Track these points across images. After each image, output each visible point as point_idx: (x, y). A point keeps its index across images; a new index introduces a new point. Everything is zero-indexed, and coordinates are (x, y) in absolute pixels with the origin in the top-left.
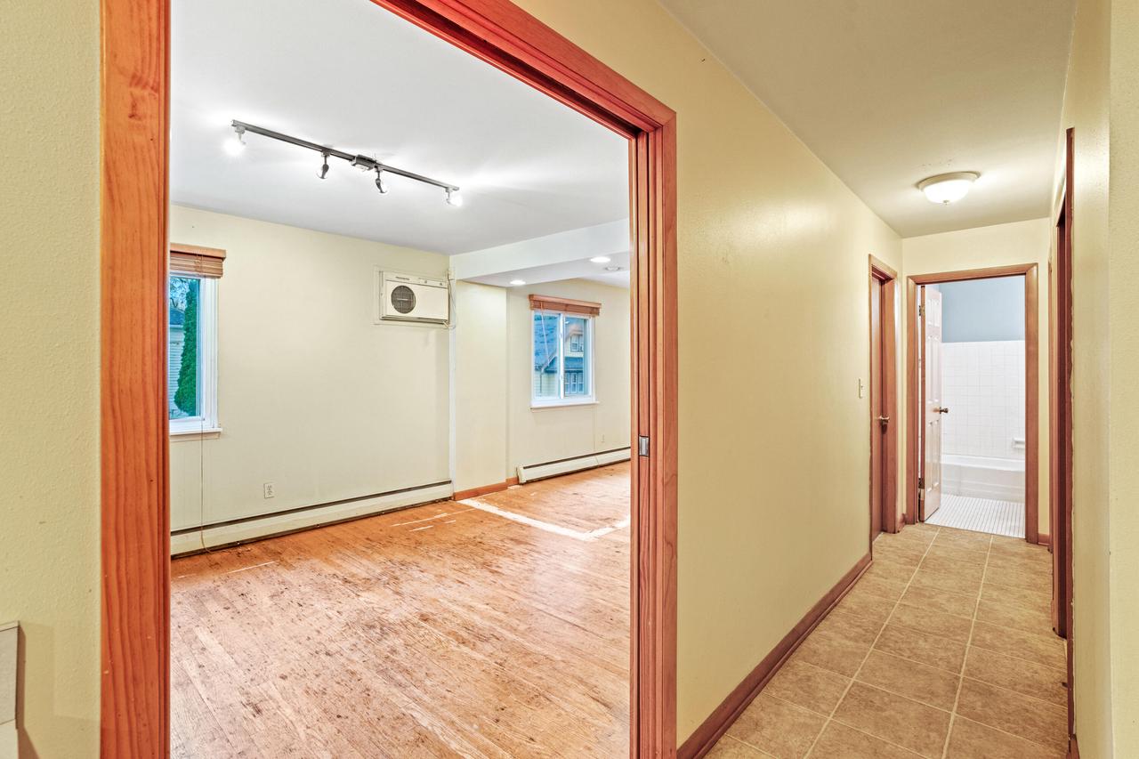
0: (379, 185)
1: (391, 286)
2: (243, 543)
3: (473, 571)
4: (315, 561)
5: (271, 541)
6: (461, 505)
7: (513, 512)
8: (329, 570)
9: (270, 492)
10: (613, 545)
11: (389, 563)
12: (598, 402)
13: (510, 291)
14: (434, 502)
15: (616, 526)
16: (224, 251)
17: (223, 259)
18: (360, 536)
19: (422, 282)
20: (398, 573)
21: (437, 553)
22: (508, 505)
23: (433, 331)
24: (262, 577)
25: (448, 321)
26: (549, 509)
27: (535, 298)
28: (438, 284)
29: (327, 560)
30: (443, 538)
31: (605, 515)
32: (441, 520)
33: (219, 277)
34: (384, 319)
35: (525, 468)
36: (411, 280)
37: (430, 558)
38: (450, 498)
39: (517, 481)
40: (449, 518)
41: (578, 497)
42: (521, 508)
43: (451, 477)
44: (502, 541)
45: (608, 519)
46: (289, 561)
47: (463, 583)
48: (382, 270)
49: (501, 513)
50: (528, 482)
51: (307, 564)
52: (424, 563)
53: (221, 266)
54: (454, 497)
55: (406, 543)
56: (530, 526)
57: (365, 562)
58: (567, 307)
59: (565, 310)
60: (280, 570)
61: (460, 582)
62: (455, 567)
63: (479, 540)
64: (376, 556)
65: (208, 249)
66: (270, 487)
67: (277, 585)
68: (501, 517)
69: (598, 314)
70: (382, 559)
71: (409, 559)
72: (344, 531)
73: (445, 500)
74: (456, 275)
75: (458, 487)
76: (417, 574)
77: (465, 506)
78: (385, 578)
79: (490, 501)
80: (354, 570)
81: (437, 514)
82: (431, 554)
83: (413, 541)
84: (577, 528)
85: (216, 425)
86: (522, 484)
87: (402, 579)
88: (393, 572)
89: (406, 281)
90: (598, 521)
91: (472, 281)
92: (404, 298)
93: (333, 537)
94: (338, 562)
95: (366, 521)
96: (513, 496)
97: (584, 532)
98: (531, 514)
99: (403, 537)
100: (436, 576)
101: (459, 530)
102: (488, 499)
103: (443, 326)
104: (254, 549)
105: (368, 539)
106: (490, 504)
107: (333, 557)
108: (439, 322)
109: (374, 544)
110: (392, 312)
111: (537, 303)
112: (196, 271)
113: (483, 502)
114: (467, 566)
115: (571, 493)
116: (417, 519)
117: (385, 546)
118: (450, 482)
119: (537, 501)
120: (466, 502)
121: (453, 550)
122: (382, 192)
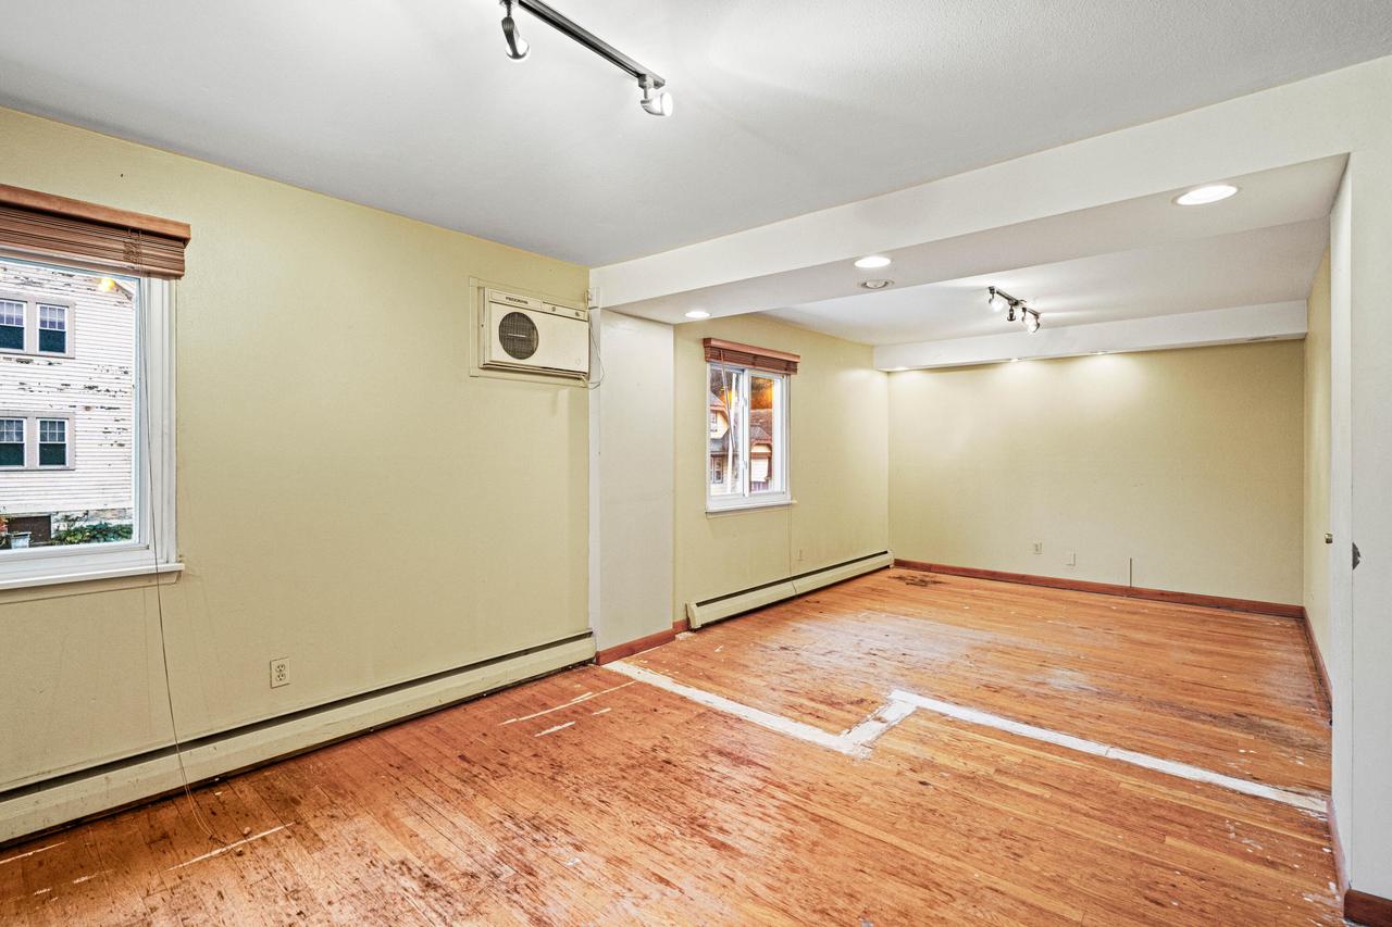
0: (510, 36)
1: (498, 314)
2: (226, 779)
3: (678, 843)
4: (364, 821)
5: (283, 768)
6: (610, 673)
7: (699, 688)
8: (393, 849)
9: (281, 676)
10: (905, 766)
11: (509, 824)
12: (794, 502)
13: (678, 329)
14: (566, 669)
15: (885, 716)
16: (188, 227)
17: (184, 241)
18: (446, 751)
19: (547, 308)
20: (531, 855)
21: (595, 792)
22: (684, 673)
23: (564, 391)
24: (253, 877)
25: (587, 375)
26: (757, 681)
27: (713, 343)
28: (571, 313)
29: (387, 818)
30: (599, 752)
31: (856, 696)
32: (586, 708)
33: (178, 277)
34: (487, 367)
35: (698, 605)
36: (531, 304)
37: (587, 805)
38: (590, 661)
39: (686, 625)
40: (595, 703)
41: (790, 655)
42: (709, 678)
43: (593, 625)
44: (704, 756)
45: (862, 701)
46: (312, 825)
47: (667, 883)
48: (481, 284)
49: (681, 690)
50: (706, 626)
51: (345, 829)
52: (579, 820)
53: (182, 254)
54: (598, 659)
55: (532, 765)
56: (739, 720)
57: (461, 820)
58: (755, 360)
59: (753, 364)
60: (293, 851)
61: (662, 880)
62: (636, 830)
63: (664, 755)
64: (481, 802)
65: (151, 220)
66: (281, 668)
67: (282, 903)
68: (683, 699)
69: (795, 371)
70: (493, 811)
71: (547, 813)
72: (419, 739)
73: (584, 664)
74: (601, 299)
75: (602, 643)
76: (572, 859)
77: (618, 674)
78: (507, 872)
79: (655, 665)
80: (442, 847)
81: (575, 694)
82: (584, 795)
83: (545, 761)
84: (817, 722)
85: (173, 558)
86: (695, 631)
87: (542, 875)
88: (521, 851)
89: (523, 305)
90: (848, 707)
91: (622, 310)
92: (518, 334)
93: (398, 753)
94: (410, 822)
95: (457, 714)
96: (688, 654)
97: (838, 733)
98: (731, 693)
99: (528, 753)
100: (608, 861)
101: (621, 730)
102: (653, 661)
103: (580, 383)
104: (246, 792)
105: (462, 757)
106: (657, 671)
107: (398, 812)
108: (574, 376)
109: (475, 770)
110: (501, 356)
111: (715, 352)
112: (127, 260)
113: (645, 667)
114: (661, 830)
115: (776, 646)
116: (544, 706)
117: (496, 776)
118: (591, 633)
119: (731, 664)
120: (616, 666)
121: (625, 784)
122: (516, 55)
